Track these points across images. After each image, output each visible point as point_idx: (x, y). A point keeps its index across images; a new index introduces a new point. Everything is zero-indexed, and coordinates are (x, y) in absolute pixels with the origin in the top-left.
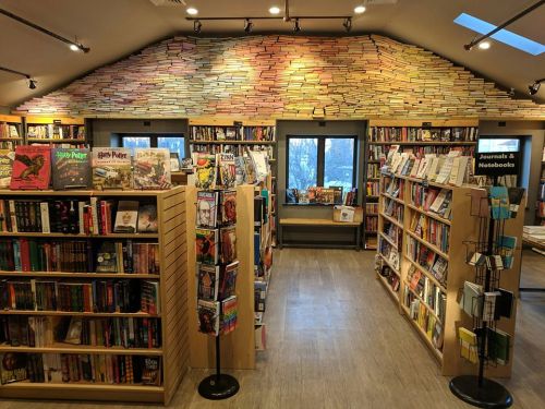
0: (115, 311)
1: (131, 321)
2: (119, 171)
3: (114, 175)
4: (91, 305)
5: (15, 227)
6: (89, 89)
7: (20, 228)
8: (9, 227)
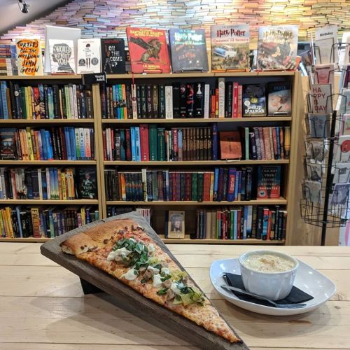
0: (234, 199)
1: (250, 209)
2: (238, 50)
3: (233, 54)
4: (211, 194)
5: (135, 114)
6: (72, 16)
7: (141, 115)
8: (130, 114)
